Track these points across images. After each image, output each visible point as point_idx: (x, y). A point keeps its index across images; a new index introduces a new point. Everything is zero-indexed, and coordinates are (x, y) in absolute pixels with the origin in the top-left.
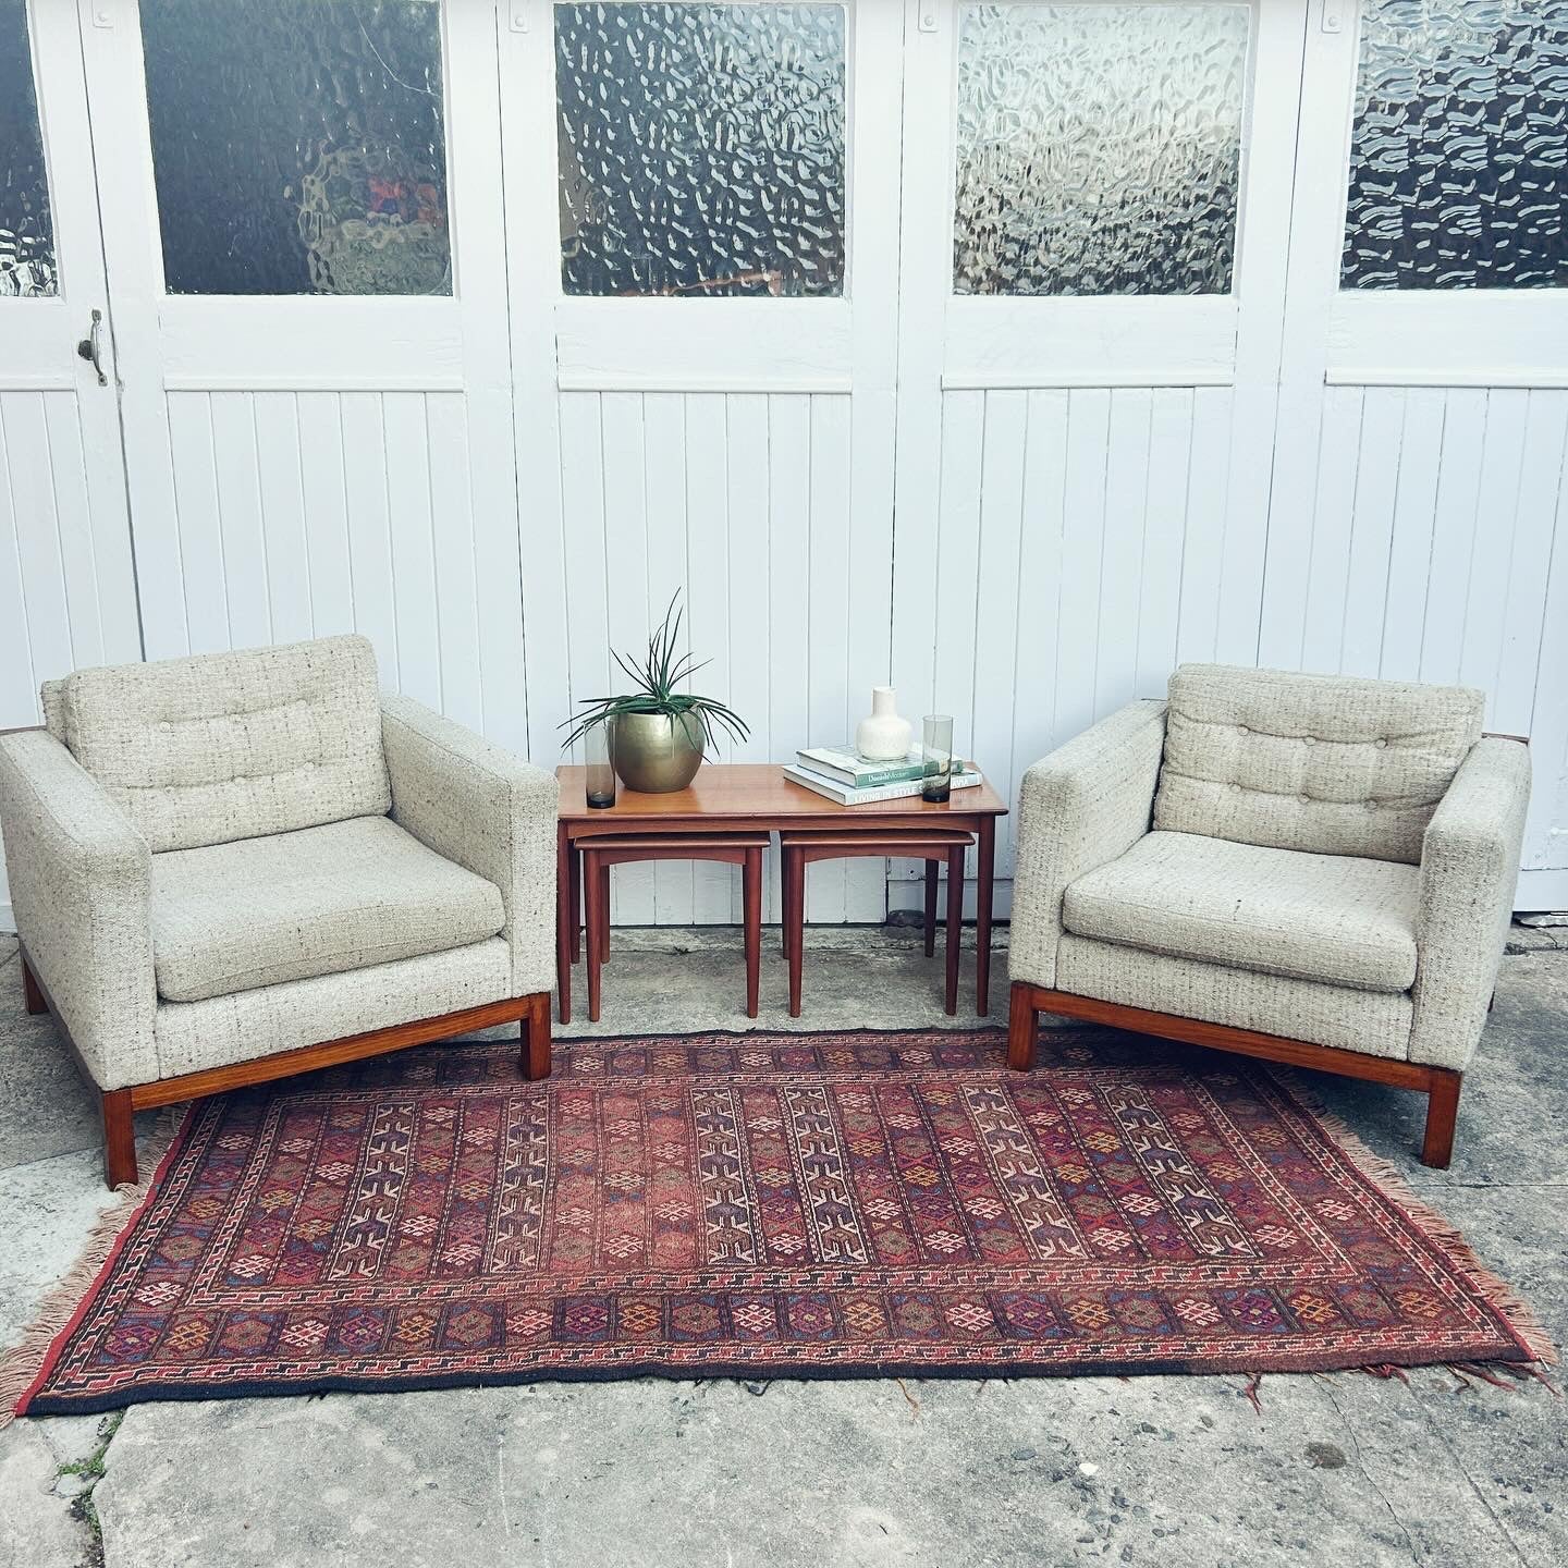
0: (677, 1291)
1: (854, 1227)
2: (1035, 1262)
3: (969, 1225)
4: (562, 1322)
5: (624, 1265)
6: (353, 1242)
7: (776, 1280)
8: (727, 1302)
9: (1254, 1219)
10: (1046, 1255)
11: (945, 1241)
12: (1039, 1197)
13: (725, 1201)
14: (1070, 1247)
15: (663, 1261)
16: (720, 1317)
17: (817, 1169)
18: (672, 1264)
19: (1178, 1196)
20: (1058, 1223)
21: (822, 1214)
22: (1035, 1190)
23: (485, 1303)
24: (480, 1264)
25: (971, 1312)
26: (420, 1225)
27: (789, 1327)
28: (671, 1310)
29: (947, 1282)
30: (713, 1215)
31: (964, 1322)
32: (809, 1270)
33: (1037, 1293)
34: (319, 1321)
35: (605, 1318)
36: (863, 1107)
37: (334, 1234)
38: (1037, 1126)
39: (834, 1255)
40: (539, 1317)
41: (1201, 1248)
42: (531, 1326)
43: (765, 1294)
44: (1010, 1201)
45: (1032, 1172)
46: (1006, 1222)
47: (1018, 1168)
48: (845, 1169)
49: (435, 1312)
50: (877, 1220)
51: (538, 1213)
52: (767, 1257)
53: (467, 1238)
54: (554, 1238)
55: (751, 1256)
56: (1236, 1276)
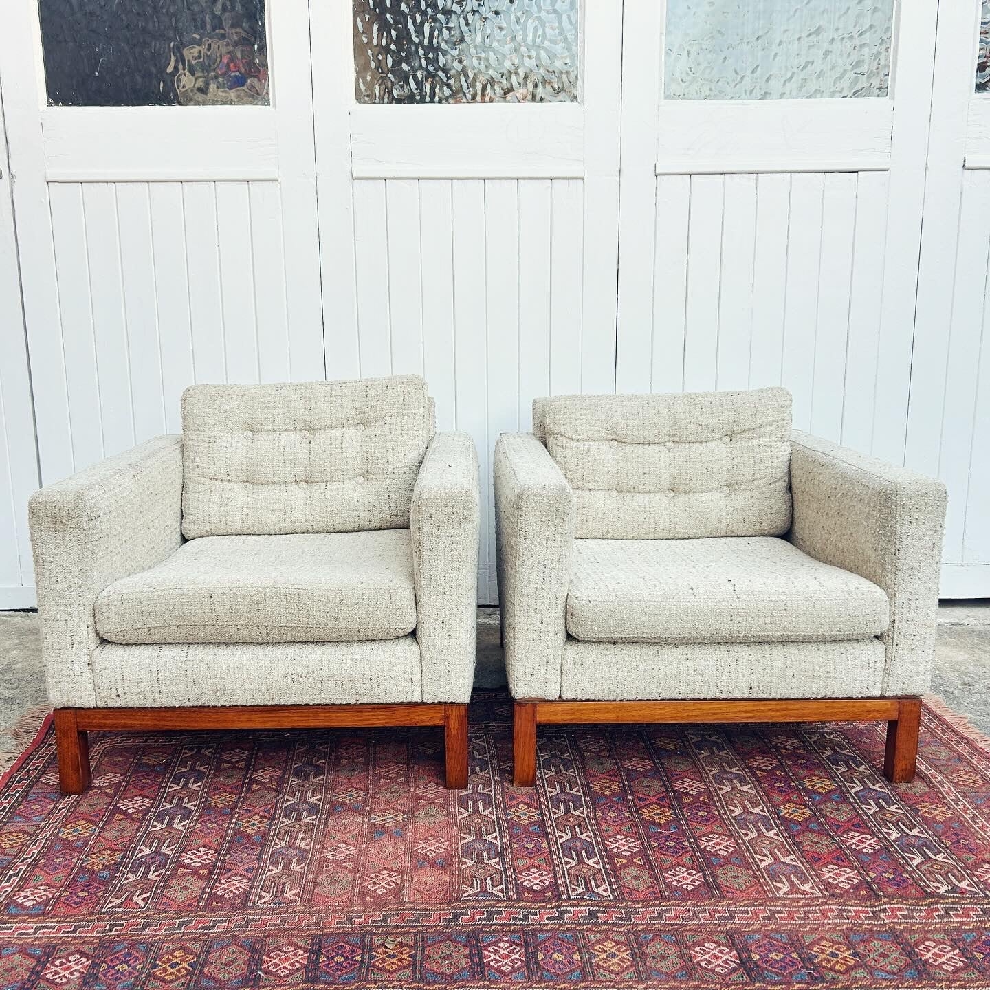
0: (430, 927)
1: (597, 863)
2: (771, 899)
3: (705, 862)
4: (316, 962)
5: (381, 902)
6: (135, 873)
7: (526, 918)
8: (478, 941)
9: (972, 859)
10: (781, 892)
11: (685, 877)
12: (766, 834)
13: (479, 838)
14: (803, 883)
15: (419, 895)
16: (471, 955)
17: (562, 807)
18: (427, 899)
19: (895, 835)
20: (787, 860)
21: (567, 850)
22: (762, 827)
23: (247, 938)
24: (248, 897)
25: (716, 952)
26: (199, 857)
27: (538, 967)
28: (424, 948)
29: (689, 919)
30: (467, 850)
31: (710, 963)
32: (556, 907)
33: (778, 931)
34: (83, 954)
35: (358, 958)
36: (601, 751)
37: (120, 864)
38: (757, 769)
39: (580, 890)
40: (295, 955)
41: (929, 887)
42: (286, 965)
43: (514, 932)
44: (740, 837)
45: (757, 810)
46: (740, 859)
47: (744, 807)
48: (587, 807)
49: (196, 947)
50: (618, 855)
51: (308, 848)
52: (516, 893)
53: (240, 870)
54: (319, 872)
55: (501, 891)
56: (969, 916)
